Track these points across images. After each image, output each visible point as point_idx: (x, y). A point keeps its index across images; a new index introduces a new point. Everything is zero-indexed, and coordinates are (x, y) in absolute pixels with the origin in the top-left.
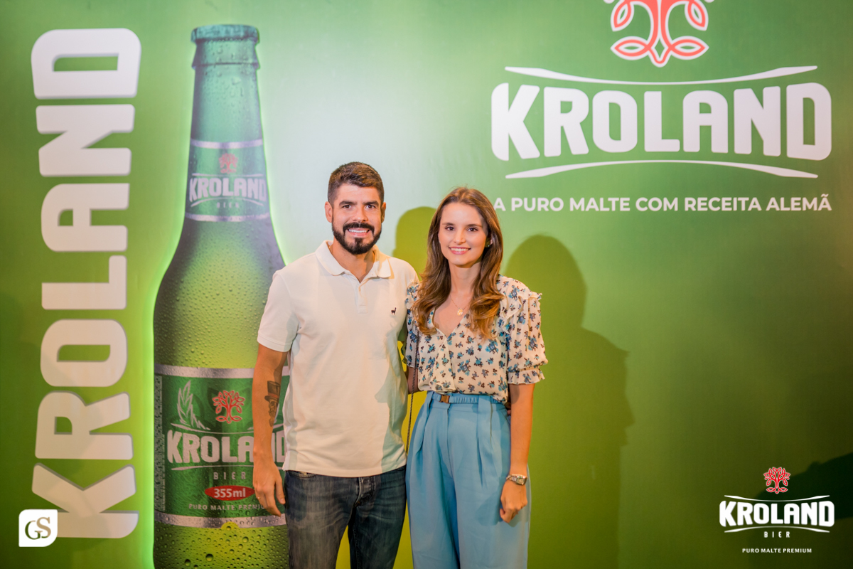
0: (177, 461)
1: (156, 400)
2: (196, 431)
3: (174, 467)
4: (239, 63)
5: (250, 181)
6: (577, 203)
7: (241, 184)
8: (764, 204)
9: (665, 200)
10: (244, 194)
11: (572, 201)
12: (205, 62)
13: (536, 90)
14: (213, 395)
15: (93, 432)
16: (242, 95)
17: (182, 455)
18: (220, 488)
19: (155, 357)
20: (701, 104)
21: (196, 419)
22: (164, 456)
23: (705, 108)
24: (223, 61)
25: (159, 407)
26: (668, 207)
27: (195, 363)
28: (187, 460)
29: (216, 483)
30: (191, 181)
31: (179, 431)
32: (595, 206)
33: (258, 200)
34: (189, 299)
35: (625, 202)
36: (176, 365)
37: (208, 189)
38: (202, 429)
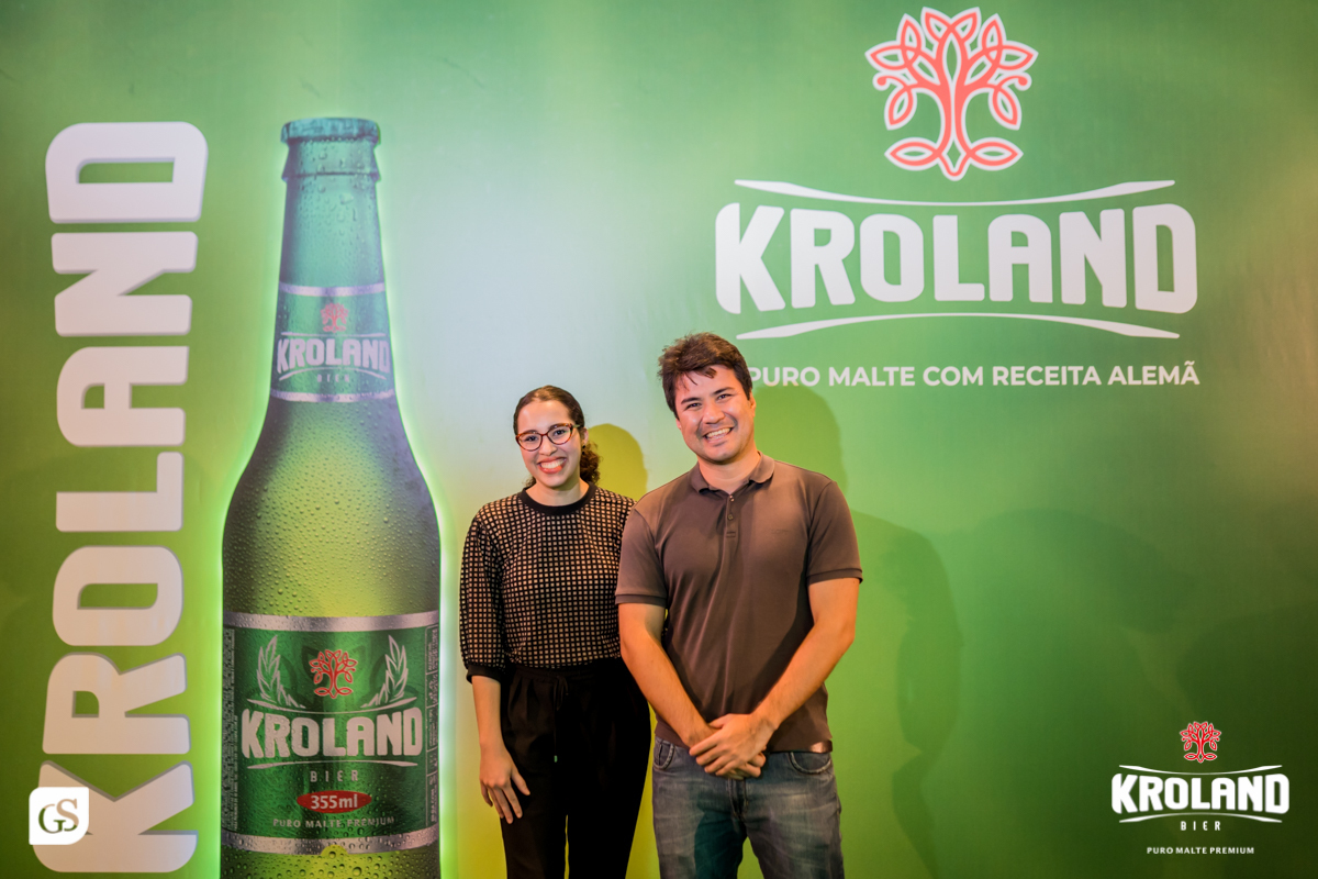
0: (256, 756)
1: (226, 665)
2: (285, 709)
3: (252, 764)
4: (351, 174)
5: (366, 343)
6: (840, 375)
7: (352, 347)
8: (1105, 375)
9: (965, 370)
10: (357, 362)
11: (832, 371)
12: (302, 171)
13: (778, 212)
14: (309, 656)
15: (130, 714)
16: (354, 219)
17: (263, 747)
18: (319, 796)
19: (225, 601)
20: (1013, 234)
21: (284, 693)
22: (236, 748)
23: (1019, 239)
24: (328, 170)
25: (230, 675)
26: (969, 381)
27: (284, 609)
28: (271, 754)
29: (314, 788)
30: (280, 342)
31: (259, 710)
32: (865, 379)
33: (377, 371)
34: (276, 516)
35: (907, 373)
36: (255, 612)
37: (304, 355)
38: (293, 707)
